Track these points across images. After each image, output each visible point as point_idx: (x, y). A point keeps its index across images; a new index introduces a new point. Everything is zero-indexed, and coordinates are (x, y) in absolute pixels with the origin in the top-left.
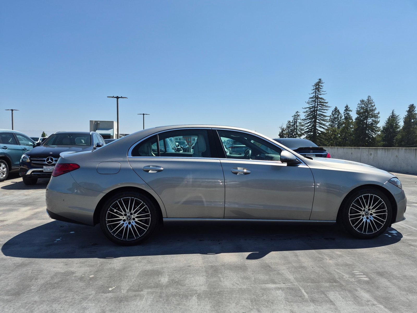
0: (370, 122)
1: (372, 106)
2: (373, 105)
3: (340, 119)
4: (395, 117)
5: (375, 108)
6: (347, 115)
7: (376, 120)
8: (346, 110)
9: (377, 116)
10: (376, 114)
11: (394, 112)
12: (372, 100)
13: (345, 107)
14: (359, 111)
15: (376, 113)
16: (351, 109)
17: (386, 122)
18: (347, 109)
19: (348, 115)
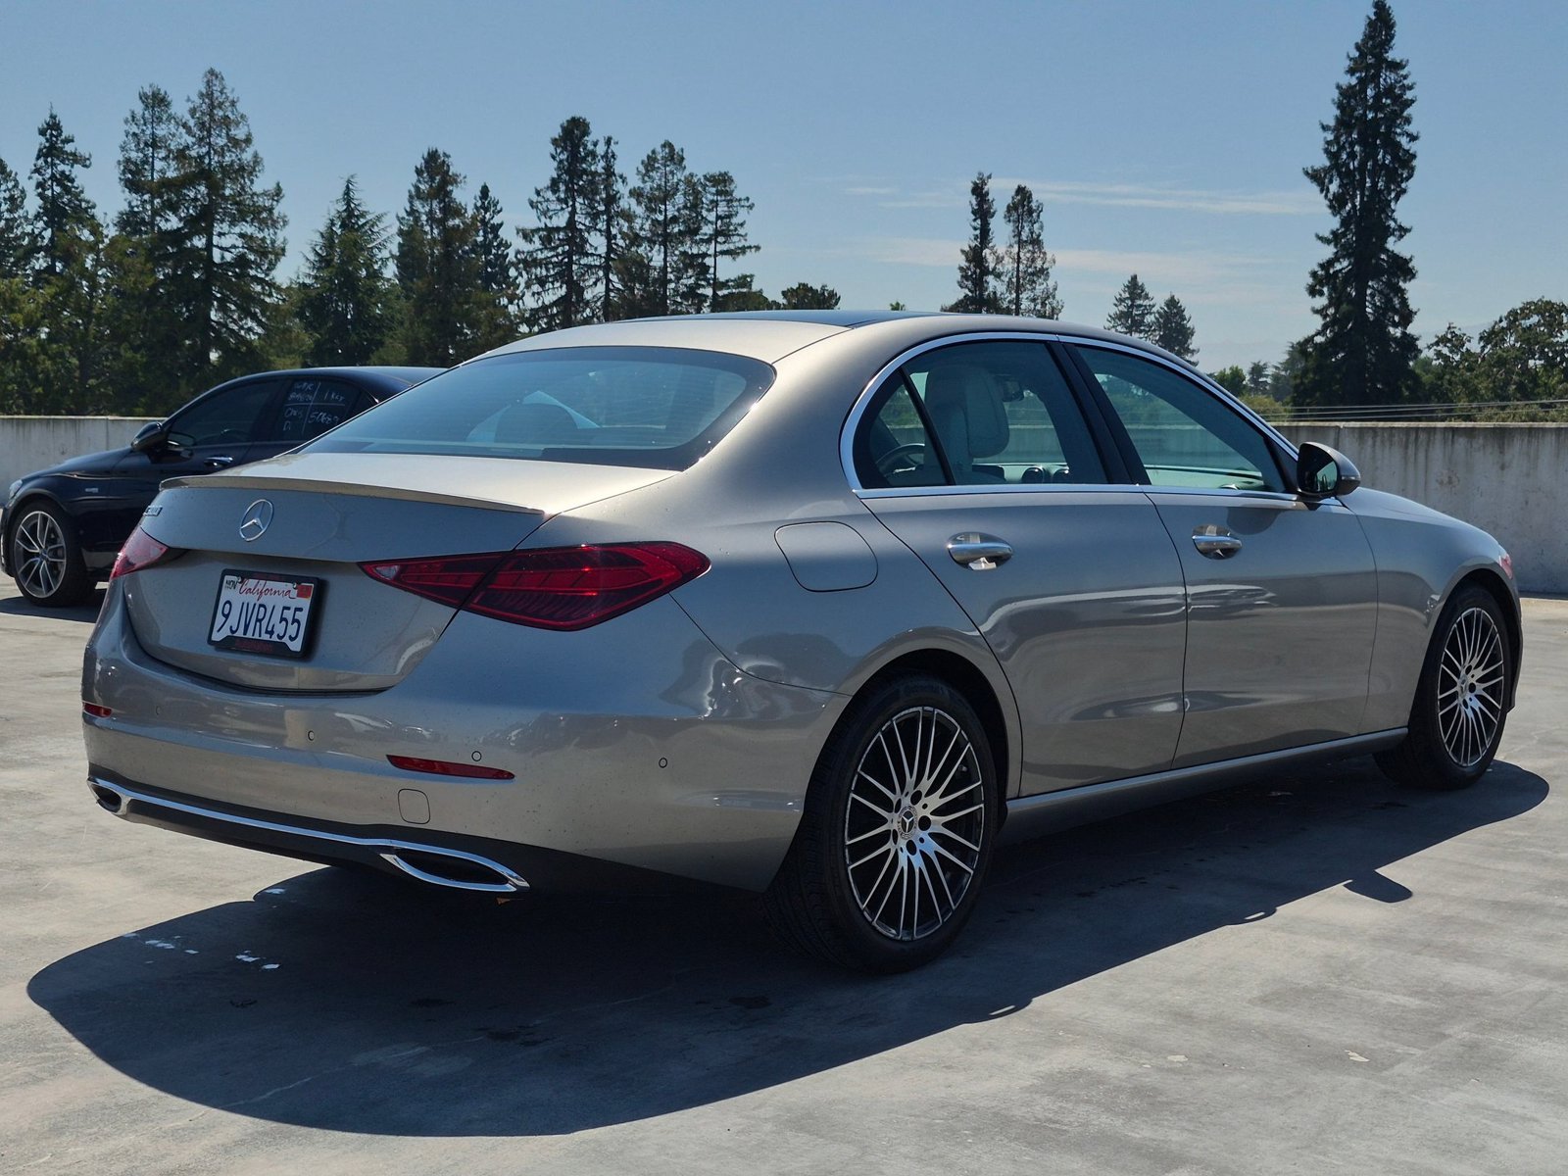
0: (227, 250)
1: (235, 142)
2: (240, 133)
3: (6, 215)
4: (365, 224)
5: (256, 156)
6: (57, 189)
7: (263, 240)
8: (46, 156)
9: (270, 210)
10: (260, 201)
11: (355, 195)
12: (233, 103)
13: (42, 132)
14: (136, 164)
15: (265, 194)
16: (83, 151)
17: (312, 257)
18: (54, 145)
19: (67, 190)
